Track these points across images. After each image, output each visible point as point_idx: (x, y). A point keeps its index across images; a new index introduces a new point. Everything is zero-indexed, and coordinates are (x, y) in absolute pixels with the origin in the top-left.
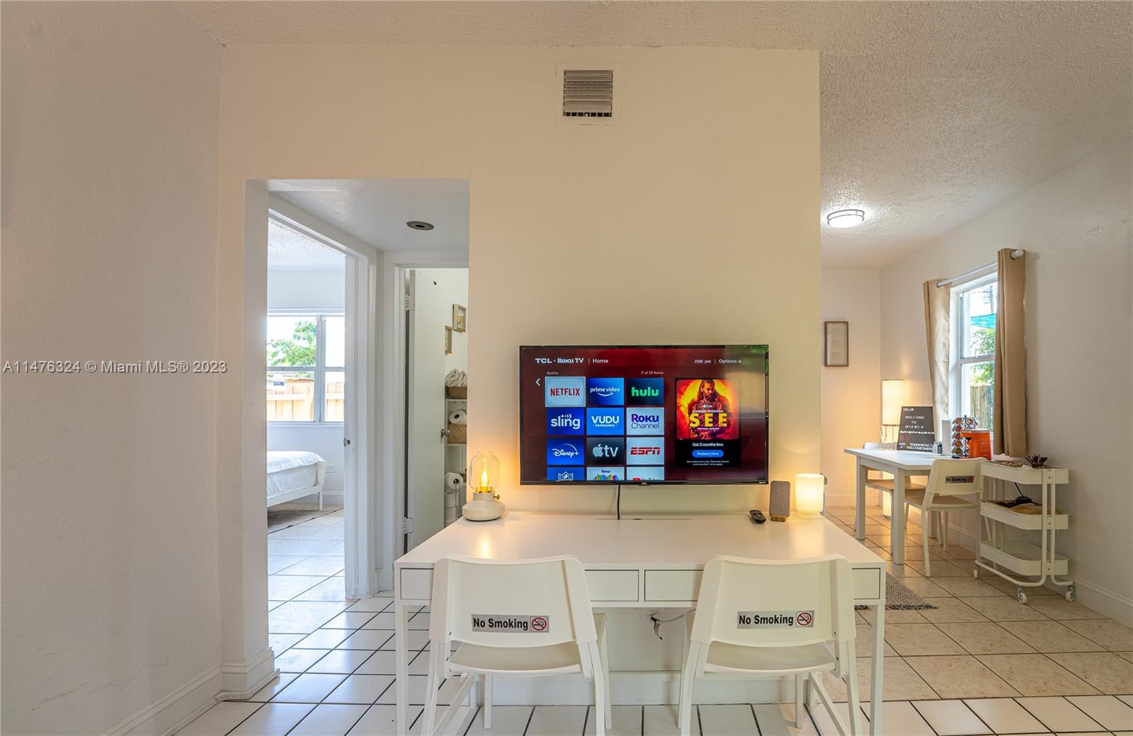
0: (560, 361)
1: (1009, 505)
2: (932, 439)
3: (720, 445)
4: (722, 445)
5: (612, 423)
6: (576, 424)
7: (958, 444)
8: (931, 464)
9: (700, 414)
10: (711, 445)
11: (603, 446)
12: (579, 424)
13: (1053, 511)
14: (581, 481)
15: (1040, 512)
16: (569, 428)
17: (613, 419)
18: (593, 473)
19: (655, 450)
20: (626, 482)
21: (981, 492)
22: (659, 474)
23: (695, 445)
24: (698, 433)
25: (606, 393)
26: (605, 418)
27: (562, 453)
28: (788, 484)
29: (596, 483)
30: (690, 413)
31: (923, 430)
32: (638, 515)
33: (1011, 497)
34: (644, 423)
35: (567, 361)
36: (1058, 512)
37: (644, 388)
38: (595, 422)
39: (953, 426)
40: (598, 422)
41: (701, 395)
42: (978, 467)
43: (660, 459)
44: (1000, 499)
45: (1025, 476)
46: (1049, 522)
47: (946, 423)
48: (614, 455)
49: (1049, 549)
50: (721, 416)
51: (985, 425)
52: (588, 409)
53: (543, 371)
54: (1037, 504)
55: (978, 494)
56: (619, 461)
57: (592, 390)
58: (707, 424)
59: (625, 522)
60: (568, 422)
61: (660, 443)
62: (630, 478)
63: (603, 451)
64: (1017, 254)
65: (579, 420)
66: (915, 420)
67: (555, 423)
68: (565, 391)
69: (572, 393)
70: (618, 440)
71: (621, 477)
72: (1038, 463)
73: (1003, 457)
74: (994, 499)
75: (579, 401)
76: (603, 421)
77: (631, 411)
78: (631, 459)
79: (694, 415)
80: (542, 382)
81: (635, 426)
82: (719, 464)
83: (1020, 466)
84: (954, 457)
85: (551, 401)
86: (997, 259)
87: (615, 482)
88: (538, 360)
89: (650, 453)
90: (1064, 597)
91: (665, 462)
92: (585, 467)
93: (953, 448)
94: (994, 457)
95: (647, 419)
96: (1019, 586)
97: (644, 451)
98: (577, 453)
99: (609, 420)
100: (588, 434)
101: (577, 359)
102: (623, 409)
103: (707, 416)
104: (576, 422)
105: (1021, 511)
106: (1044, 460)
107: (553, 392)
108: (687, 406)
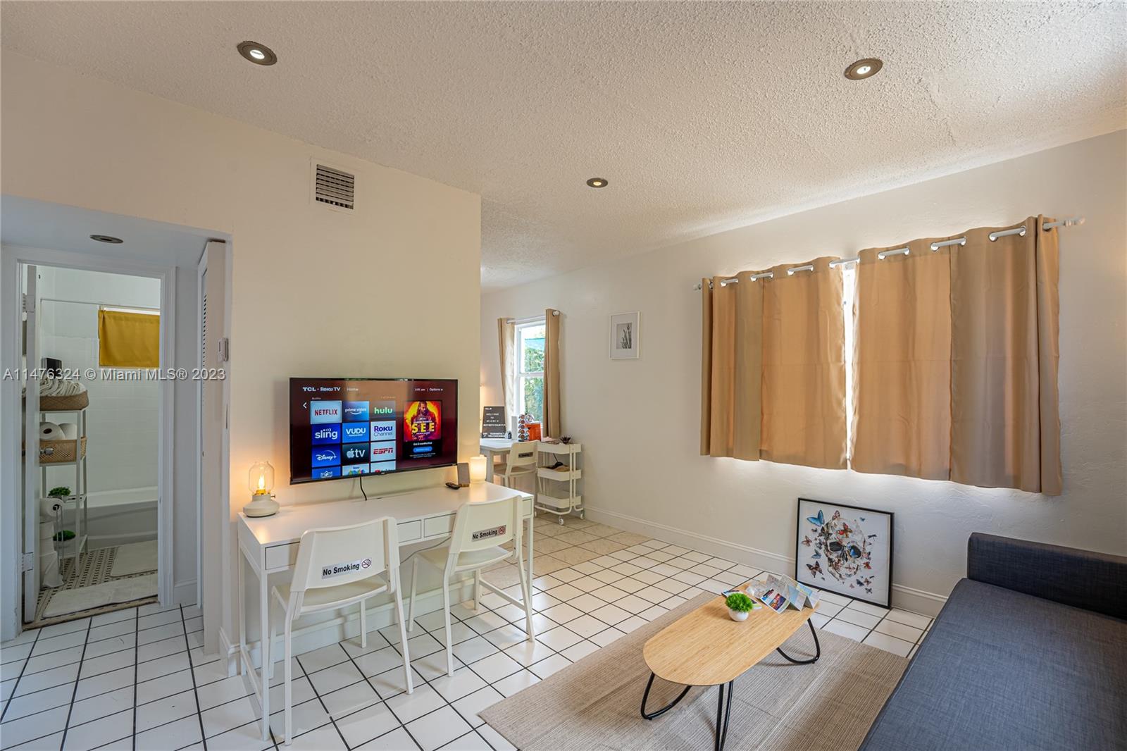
0: (322, 389)
1: (553, 468)
2: (504, 429)
3: (429, 443)
4: (431, 443)
5: (361, 433)
6: (335, 436)
7: (523, 432)
8: (510, 446)
9: (418, 424)
10: (425, 443)
11: (354, 450)
12: (336, 436)
13: (575, 469)
14: (340, 477)
15: (568, 470)
16: (329, 439)
17: (361, 430)
18: (347, 470)
19: (390, 450)
20: (370, 474)
21: (537, 462)
22: (392, 466)
23: (415, 444)
24: (417, 436)
25: (356, 412)
26: (356, 430)
27: (324, 457)
28: (467, 464)
29: (348, 477)
30: (412, 424)
31: (498, 423)
32: (379, 495)
33: (553, 463)
34: (383, 432)
35: (328, 389)
36: (577, 469)
37: (382, 408)
38: (349, 433)
39: (519, 420)
40: (351, 433)
41: (419, 411)
42: (536, 446)
43: (393, 456)
44: (547, 465)
45: (561, 449)
46: (572, 475)
47: (514, 418)
48: (362, 456)
49: (573, 492)
50: (430, 424)
51: (537, 419)
52: (343, 424)
53: (309, 397)
54: (566, 466)
55: (535, 463)
56: (366, 459)
57: (346, 410)
58: (422, 430)
59: (370, 501)
60: (328, 434)
61: (393, 445)
62: (373, 471)
63: (355, 453)
64: (556, 313)
65: (336, 433)
66: (493, 416)
67: (318, 436)
68: (326, 411)
69: (331, 412)
70: (365, 444)
71: (367, 471)
72: (566, 441)
73: (548, 439)
74: (544, 465)
75: (336, 418)
76: (354, 432)
77: (373, 424)
78: (373, 457)
79: (413, 425)
80: (309, 406)
81: (376, 434)
82: (429, 455)
83: (558, 444)
84: (519, 441)
85: (315, 419)
86: (545, 313)
87: (362, 475)
88: (305, 389)
89: (387, 452)
90: (580, 518)
91: (397, 457)
92: (341, 466)
93: (519, 434)
94: (543, 439)
95: (385, 429)
96: (559, 515)
97: (382, 451)
98: (335, 457)
99: (358, 431)
100: (343, 442)
101: (335, 388)
102: (368, 423)
103: (422, 425)
104: (335, 434)
105: (559, 470)
106: (569, 439)
107: (317, 413)
108: (410, 419)
